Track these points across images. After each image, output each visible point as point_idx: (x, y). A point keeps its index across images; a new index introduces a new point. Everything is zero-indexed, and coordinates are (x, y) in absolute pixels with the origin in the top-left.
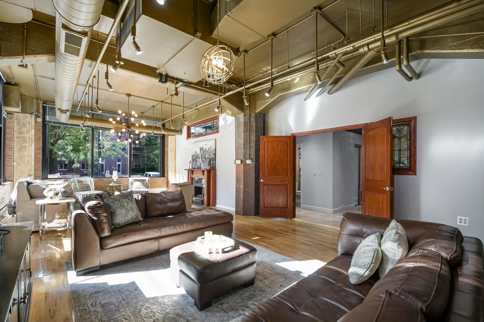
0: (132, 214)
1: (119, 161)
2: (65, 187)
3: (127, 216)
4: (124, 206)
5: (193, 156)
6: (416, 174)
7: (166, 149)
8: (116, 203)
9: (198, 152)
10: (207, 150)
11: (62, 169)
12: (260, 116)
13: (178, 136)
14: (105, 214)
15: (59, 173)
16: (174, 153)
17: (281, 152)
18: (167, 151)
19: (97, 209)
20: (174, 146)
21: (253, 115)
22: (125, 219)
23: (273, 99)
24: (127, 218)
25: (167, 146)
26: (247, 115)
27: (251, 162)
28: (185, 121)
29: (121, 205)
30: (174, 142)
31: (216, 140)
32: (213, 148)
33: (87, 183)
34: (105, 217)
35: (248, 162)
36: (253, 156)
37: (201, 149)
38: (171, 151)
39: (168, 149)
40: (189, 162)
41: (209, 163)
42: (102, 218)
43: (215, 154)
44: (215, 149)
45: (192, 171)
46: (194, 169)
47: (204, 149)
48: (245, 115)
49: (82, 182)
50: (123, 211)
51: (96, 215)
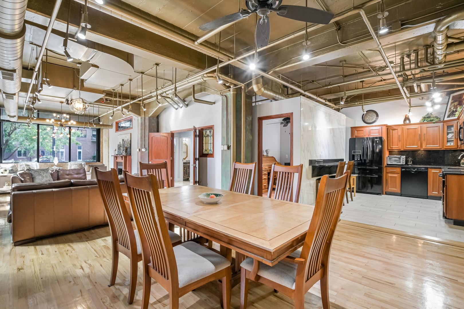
0: (46, 179)
1: (80, 148)
2: (12, 167)
3: (43, 180)
4: (41, 175)
5: (118, 145)
6: (214, 157)
7: (101, 140)
8: (36, 173)
9: (121, 143)
10: (126, 141)
11: (21, 156)
12: (153, 119)
13: (110, 130)
14: (28, 178)
15: (13, 159)
16: (108, 142)
17: (163, 143)
18: (103, 141)
19: (24, 175)
20: (107, 137)
21: (147, 118)
22: (41, 181)
23: (156, 109)
24: (42, 181)
25: (102, 137)
26: (143, 118)
27: (145, 150)
28: (124, 114)
29: (39, 174)
30: (108, 134)
31: (131, 134)
32: (129, 140)
33: (33, 166)
34: (28, 179)
35: (143, 150)
36: (147, 146)
37: (123, 140)
38: (105, 141)
39: (103, 139)
40: (114, 150)
41: (126, 150)
42: (27, 179)
43: (131, 144)
44: (131, 141)
45: (116, 157)
46: (117, 155)
47: (125, 140)
48: (141, 118)
49: (29, 165)
50: (40, 177)
51: (23, 177)
